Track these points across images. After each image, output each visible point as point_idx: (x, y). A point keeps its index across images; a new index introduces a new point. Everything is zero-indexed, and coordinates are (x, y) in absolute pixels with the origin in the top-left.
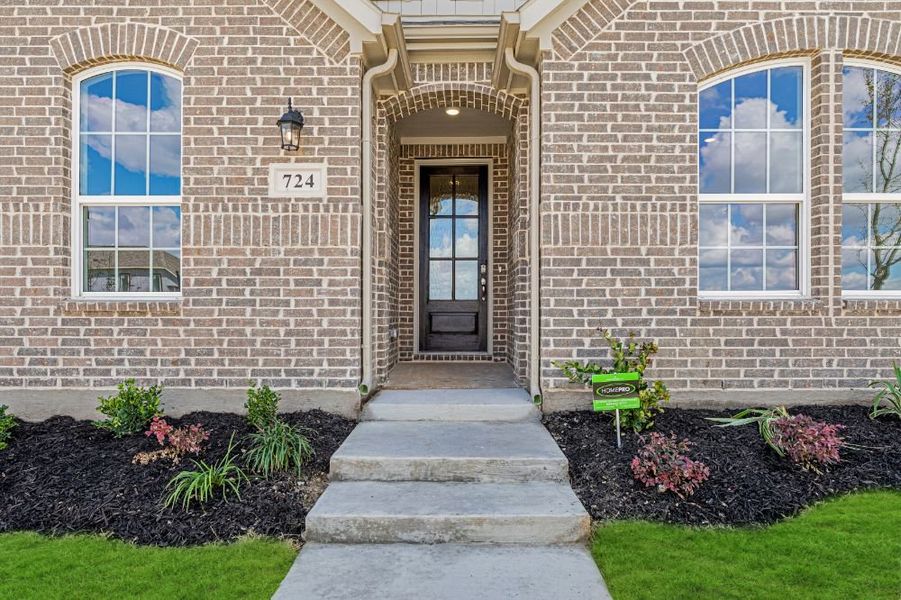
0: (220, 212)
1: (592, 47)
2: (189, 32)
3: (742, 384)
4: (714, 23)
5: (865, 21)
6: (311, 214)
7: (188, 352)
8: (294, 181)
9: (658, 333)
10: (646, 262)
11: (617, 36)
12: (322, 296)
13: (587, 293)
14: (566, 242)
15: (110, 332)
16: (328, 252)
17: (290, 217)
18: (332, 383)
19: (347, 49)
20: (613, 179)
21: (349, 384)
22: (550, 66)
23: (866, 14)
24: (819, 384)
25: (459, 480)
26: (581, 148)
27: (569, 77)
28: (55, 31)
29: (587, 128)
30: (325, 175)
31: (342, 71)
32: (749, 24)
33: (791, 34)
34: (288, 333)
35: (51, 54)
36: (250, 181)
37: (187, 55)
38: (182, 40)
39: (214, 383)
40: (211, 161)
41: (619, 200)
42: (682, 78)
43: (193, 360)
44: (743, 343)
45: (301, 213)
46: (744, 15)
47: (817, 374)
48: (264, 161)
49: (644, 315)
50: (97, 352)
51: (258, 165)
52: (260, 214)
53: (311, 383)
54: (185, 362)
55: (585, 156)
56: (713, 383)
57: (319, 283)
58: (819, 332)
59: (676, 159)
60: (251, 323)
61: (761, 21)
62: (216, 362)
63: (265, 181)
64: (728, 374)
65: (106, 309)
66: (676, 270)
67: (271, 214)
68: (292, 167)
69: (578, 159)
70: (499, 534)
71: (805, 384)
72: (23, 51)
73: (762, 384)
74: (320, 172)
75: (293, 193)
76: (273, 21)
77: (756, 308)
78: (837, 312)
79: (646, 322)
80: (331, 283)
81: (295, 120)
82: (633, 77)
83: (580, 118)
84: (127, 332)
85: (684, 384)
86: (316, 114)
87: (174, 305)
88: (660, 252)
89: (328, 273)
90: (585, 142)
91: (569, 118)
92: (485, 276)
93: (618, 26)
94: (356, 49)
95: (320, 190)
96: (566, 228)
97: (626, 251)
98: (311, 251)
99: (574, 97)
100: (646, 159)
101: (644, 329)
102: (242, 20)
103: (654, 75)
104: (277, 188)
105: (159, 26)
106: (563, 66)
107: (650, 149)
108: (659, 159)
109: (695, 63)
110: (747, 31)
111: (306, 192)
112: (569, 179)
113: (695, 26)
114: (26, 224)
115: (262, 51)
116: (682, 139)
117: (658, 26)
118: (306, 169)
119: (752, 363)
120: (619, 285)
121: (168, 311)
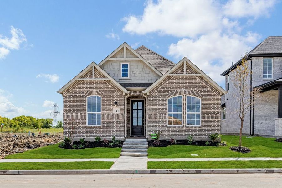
0: (107, 115)
1: (154, 94)
2: (103, 91)
3: (173, 137)
4: (169, 91)
5: (189, 91)
6: (118, 115)
7: (102, 133)
8: (116, 111)
9: (162, 130)
10: (161, 121)
11: (157, 93)
12: (120, 126)
13: (153, 125)
14: (151, 119)
15: (92, 130)
16: (120, 120)
19: (123, 94)
20: (157, 111)
21: (122, 137)
22: (149, 96)
23: (189, 90)
24: (182, 137)
27: (151, 98)
28: (85, 91)
30: (120, 110)
31: (122, 97)
33: (179, 93)
34: (115, 130)
35: (85, 94)
36: (110, 111)
37: (102, 94)
38: (102, 93)
39: (106, 137)
40: (105, 108)
41: (157, 113)
42: (165, 98)
43: (103, 134)
44: (173, 132)
45: (117, 115)
46: (173, 90)
48: (112, 108)
49: (161, 128)
50: (91, 133)
51: (111, 109)
52: (112, 115)
53: (118, 137)
55: (153, 108)
56: (169, 137)
57: (119, 124)
58: (183, 130)
59: (165, 108)
60: (111, 129)
61: (175, 91)
62: (106, 134)
63: (112, 111)
64: (171, 136)
65: (92, 127)
66: (165, 122)
67: (113, 115)
68: (116, 109)
69: (152, 108)
71: (181, 137)
72: (81, 94)
73: (176, 137)
74: (119, 110)
75: (116, 112)
77: (175, 127)
78: (185, 128)
80: (121, 124)
81: (116, 103)
82: (159, 98)
83: (152, 103)
84: (95, 130)
85: (166, 137)
86: (119, 102)
87: (101, 127)
88: (163, 120)
90: (153, 106)
91: (151, 103)
93: (157, 91)
94: (124, 94)
95: (119, 112)
96: (151, 117)
97: (158, 120)
98: (118, 120)
99: (152, 100)
100: (161, 108)
101: (160, 130)
102: (109, 90)
103: (162, 98)
104: (114, 112)
105: (99, 91)
106: (150, 96)
107: (161, 107)
108: (162, 108)
109: (167, 96)
110: (174, 92)
111: (117, 112)
112: (151, 111)
113: (167, 91)
114: (81, 116)
115: (112, 94)
116: (165, 106)
117: (162, 91)
118: (117, 109)
119: (174, 134)
120: (157, 124)
121: (100, 127)
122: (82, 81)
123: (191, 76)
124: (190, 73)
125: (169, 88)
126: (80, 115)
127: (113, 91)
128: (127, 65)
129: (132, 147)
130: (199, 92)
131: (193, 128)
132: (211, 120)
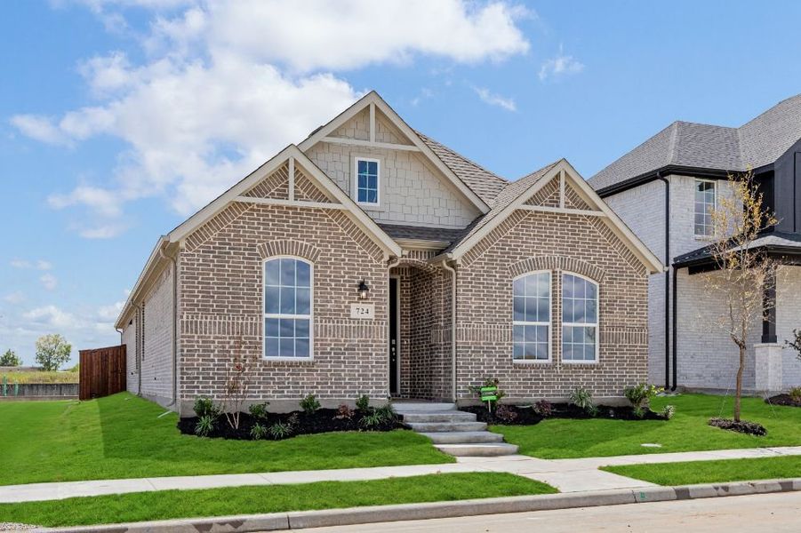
0: (331, 324)
1: (475, 263)
2: (318, 245)
3: (528, 395)
4: (518, 256)
5: (569, 259)
6: (368, 325)
7: (317, 383)
8: (361, 311)
9: (499, 376)
10: (494, 348)
11: (484, 260)
12: (372, 360)
13: (474, 360)
14: (466, 339)
15: (284, 375)
16: (375, 342)
17: (361, 327)
18: (377, 396)
19: (382, 257)
20: (483, 315)
21: (383, 396)
22: (460, 270)
23: (570, 256)
24: (554, 395)
25: (444, 421)
26: (472, 303)
27: (468, 274)
28: (259, 242)
29: (474, 295)
30: (374, 310)
31: (380, 266)
32: (531, 257)
33: (544, 263)
34: (359, 375)
35: (258, 252)
36: (343, 311)
37: (317, 256)
38: (315, 249)
39: (328, 396)
40: (327, 302)
41: (485, 323)
42: (507, 277)
43: (319, 386)
44: (529, 380)
45: (364, 325)
46: (529, 254)
47: (554, 391)
48: (349, 303)
49: (494, 369)
50: (279, 383)
51: (347, 304)
52: (348, 325)
54: (316, 387)
55: (473, 306)
56: (519, 395)
57: (371, 354)
58: (554, 376)
59: (505, 308)
60: (344, 371)
61: (534, 257)
62: (330, 387)
63: (349, 311)
64: (523, 391)
66: (505, 351)
67: (353, 325)
68: (360, 305)
69: (470, 307)
71: (549, 395)
72: (245, 250)
73: (535, 395)
74: (372, 308)
75: (361, 316)
76: (352, 243)
77: (532, 367)
78: (560, 368)
79: (495, 371)
80: (376, 354)
81: (362, 286)
82: (490, 276)
83: (471, 291)
84: (292, 374)
86: (370, 284)
87: (312, 364)
88: (500, 344)
89: (375, 350)
90: (473, 300)
91: (467, 291)
92: (395, 346)
93: (485, 255)
94: (386, 258)
95: (372, 315)
96: (466, 334)
97: (488, 344)
98: (368, 341)
99: (469, 283)
100: (495, 308)
101: (494, 374)
102: (339, 242)
103: (498, 275)
104: (354, 314)
105: (305, 243)
106: (466, 270)
107: (496, 304)
108: (500, 308)
109: (511, 271)
110: (530, 260)
111: (365, 316)
112: (467, 315)
113: (513, 257)
114: (247, 326)
115: (348, 256)
116: (507, 301)
117: (499, 257)
118: (366, 306)
119: (532, 387)
120: (485, 357)
121: (309, 365)
122: (250, 204)
123: (574, 217)
124: (572, 207)
125: (519, 246)
126: (240, 321)
127: (351, 246)
129: (442, 427)
130: (594, 263)
131: (580, 368)
132: (625, 346)
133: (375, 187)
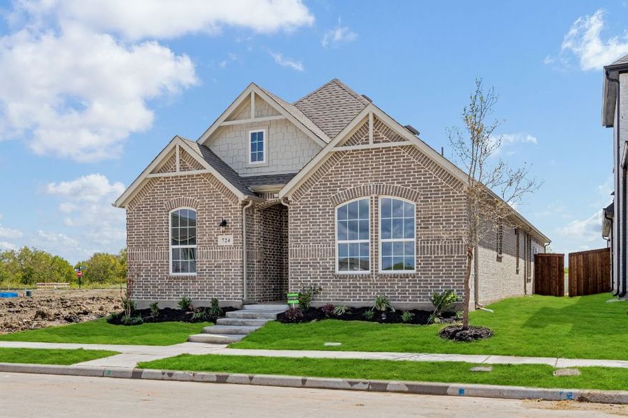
0: (206, 250)
1: (303, 198)
2: (198, 199)
3: (347, 300)
4: (338, 189)
5: (383, 186)
6: (229, 250)
7: (198, 290)
8: (225, 240)
9: (323, 284)
10: (319, 263)
11: (310, 195)
12: (232, 273)
13: (302, 272)
15: (179, 284)
16: (233, 261)
17: (224, 251)
18: (235, 299)
19: (238, 202)
20: (309, 238)
21: (238, 299)
22: (292, 205)
23: (384, 183)
26: (300, 229)
27: (297, 207)
28: (165, 201)
29: (302, 223)
30: (233, 239)
31: (237, 208)
32: (348, 188)
33: (361, 191)
34: (224, 284)
35: (164, 207)
36: (213, 241)
37: (197, 205)
38: (196, 201)
39: (205, 299)
40: (204, 235)
41: (311, 244)
42: (329, 206)
43: (199, 292)
44: (348, 287)
45: (226, 250)
46: (347, 186)
47: (370, 297)
48: (217, 235)
49: (319, 279)
50: (176, 290)
51: (215, 236)
52: (216, 250)
53: (229, 299)
54: (197, 293)
55: (302, 231)
56: (339, 300)
57: (231, 270)
58: (370, 284)
59: (328, 231)
60: (214, 282)
61: (352, 187)
62: (205, 293)
63: (217, 241)
64: (343, 297)
65: (178, 278)
66: (328, 265)
67: (219, 250)
68: (224, 236)
69: (300, 232)
70: (252, 324)
71: (366, 300)
72: (158, 207)
73: (353, 300)
74: (231, 237)
75: (224, 244)
77: (351, 277)
78: (376, 278)
79: (319, 281)
80: (235, 270)
81: (224, 224)
82: (314, 207)
83: (300, 220)
84: (183, 284)
85: (330, 300)
86: (230, 221)
87: (195, 277)
88: (323, 259)
89: (234, 267)
90: (301, 227)
91: (296, 220)
93: (311, 191)
94: (240, 202)
95: (231, 243)
97: (313, 260)
98: (229, 261)
99: (298, 214)
100: (319, 231)
101: (319, 283)
102: (211, 195)
103: (321, 206)
104: (221, 243)
106: (295, 204)
107: (320, 228)
108: (323, 231)
109: (332, 201)
110: (348, 191)
111: (228, 244)
112: (297, 238)
113: (333, 190)
114: (159, 255)
115: (216, 203)
116: (329, 225)
117: (322, 191)
118: (228, 237)
119: (350, 294)
120: (311, 270)
121: (193, 278)
122: (160, 178)
123: (388, 149)
124: (386, 141)
125: (338, 180)
126: (156, 252)
127: (218, 196)
128: (262, 133)
130: (409, 185)
131: (395, 277)
133: (262, 150)
